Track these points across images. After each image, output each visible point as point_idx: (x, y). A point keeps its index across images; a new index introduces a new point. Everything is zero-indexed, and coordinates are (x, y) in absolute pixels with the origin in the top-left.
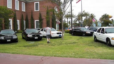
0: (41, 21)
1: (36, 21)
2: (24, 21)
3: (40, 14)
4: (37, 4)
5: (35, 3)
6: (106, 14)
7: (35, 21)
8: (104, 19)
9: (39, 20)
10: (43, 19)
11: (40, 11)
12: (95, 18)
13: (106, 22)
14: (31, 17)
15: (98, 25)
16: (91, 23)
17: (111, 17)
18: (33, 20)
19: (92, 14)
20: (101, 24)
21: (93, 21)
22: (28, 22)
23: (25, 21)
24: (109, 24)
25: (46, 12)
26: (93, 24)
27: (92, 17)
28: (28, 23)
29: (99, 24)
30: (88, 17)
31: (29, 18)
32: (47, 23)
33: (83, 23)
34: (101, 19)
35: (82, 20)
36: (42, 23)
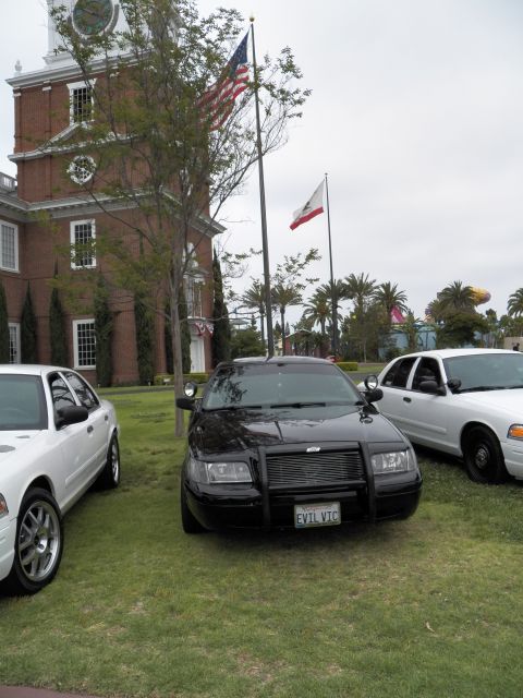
0: (105, 322)
1: (79, 326)
2: (10, 325)
4: (83, 232)
5: (73, 225)
6: (458, 285)
7: (75, 324)
8: (451, 309)
9: (97, 317)
10: (118, 313)
11: (99, 271)
12: (406, 303)
13: (461, 325)
14: (50, 300)
15: (419, 342)
16: (386, 329)
17: (484, 299)
18: (60, 318)
19: (387, 287)
20: (433, 334)
21: (394, 319)
22: (34, 332)
23: (18, 326)
24: (477, 335)
26: (393, 337)
27: (389, 299)
28: (35, 337)
29: (423, 336)
30: (369, 299)
31: (43, 308)
32: (138, 334)
33: (345, 330)
34: (435, 310)
35: (335, 316)
36: (111, 334)
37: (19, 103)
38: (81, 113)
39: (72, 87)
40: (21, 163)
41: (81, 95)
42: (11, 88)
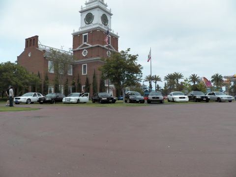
0: (87, 86)
2: (69, 86)
3: (87, 79)
4: (85, 66)
5: (83, 65)
7: (83, 86)
10: (90, 84)
11: (87, 75)
18: (80, 86)
25: (92, 76)
28: (75, 89)
36: (89, 89)
37: (74, 38)
38: (85, 41)
39: (84, 35)
40: (74, 51)
41: (85, 36)
42: (72, 35)
